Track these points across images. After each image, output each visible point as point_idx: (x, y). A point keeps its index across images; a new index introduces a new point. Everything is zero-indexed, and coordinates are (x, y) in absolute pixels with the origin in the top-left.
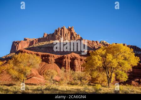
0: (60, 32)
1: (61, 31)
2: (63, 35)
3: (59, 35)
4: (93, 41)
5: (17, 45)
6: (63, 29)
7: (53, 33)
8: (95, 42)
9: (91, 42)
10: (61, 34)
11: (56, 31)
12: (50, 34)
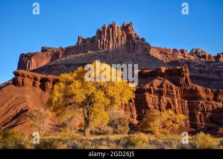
0: (106, 34)
1: (108, 31)
2: (113, 40)
3: (105, 40)
4: (175, 50)
5: (29, 60)
6: (113, 27)
7: (94, 37)
8: (180, 52)
9: (172, 52)
10: (108, 38)
11: (99, 33)
12: (88, 39)
